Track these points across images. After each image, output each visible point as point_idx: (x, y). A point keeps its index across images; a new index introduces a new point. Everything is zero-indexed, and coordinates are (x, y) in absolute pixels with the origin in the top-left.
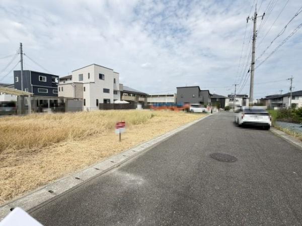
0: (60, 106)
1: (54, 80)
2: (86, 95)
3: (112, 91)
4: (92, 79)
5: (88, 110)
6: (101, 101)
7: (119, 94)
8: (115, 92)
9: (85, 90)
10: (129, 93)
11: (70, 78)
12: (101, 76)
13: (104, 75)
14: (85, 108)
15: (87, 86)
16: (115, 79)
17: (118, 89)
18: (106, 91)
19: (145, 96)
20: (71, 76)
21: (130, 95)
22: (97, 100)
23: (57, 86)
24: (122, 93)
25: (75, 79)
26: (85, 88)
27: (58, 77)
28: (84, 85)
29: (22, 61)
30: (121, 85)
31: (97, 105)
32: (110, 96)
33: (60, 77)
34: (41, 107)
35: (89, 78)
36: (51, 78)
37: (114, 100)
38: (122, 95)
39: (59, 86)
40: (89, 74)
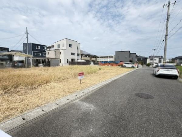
0: (47, 63)
1: (44, 48)
2: (62, 57)
3: (76, 54)
4: (65, 47)
5: (62, 65)
6: (70, 60)
7: (80, 56)
8: (78, 55)
9: (61, 54)
10: (86, 55)
11: (53, 47)
12: (70, 46)
13: (71, 45)
14: (61, 64)
15: (62, 52)
16: (78, 47)
17: (80, 53)
18: (73, 54)
19: (95, 57)
20: (53, 45)
21: (87, 57)
22: (68, 60)
23: (45, 52)
24: (82, 55)
25: (56, 47)
26: (61, 52)
27: (46, 46)
28: (60, 51)
29: (27, 38)
30: (81, 51)
31: (68, 62)
32: (75, 57)
33: (47, 46)
34: (37, 63)
35: (63, 46)
36: (42, 47)
37: (78, 60)
38: (82, 57)
39: (46, 52)
40: (63, 44)
